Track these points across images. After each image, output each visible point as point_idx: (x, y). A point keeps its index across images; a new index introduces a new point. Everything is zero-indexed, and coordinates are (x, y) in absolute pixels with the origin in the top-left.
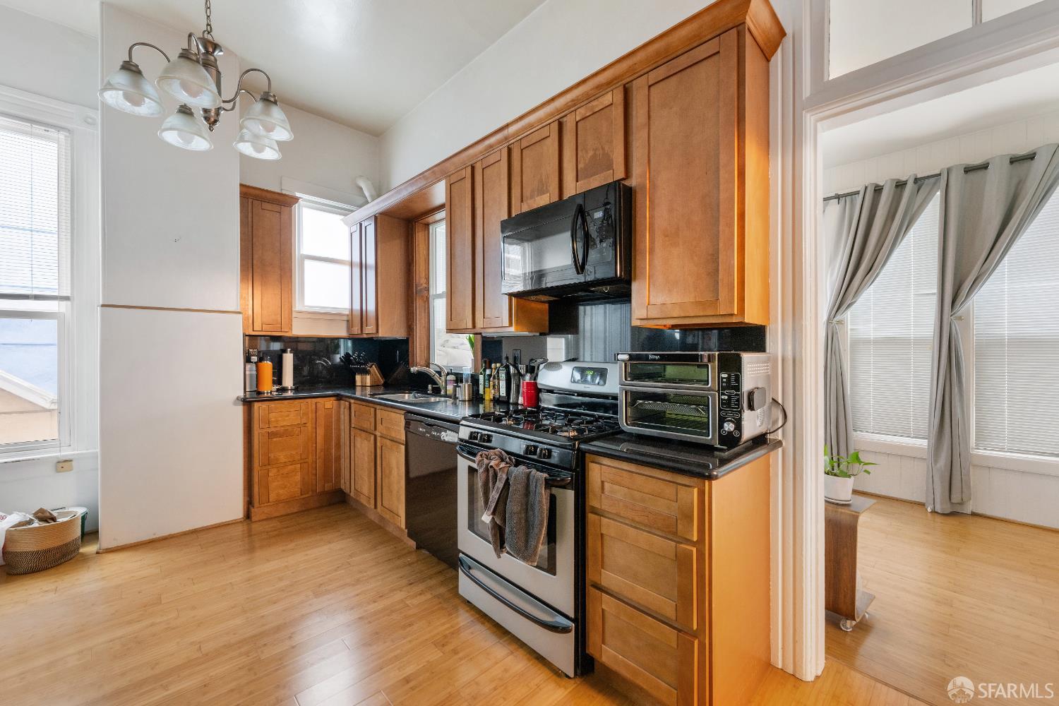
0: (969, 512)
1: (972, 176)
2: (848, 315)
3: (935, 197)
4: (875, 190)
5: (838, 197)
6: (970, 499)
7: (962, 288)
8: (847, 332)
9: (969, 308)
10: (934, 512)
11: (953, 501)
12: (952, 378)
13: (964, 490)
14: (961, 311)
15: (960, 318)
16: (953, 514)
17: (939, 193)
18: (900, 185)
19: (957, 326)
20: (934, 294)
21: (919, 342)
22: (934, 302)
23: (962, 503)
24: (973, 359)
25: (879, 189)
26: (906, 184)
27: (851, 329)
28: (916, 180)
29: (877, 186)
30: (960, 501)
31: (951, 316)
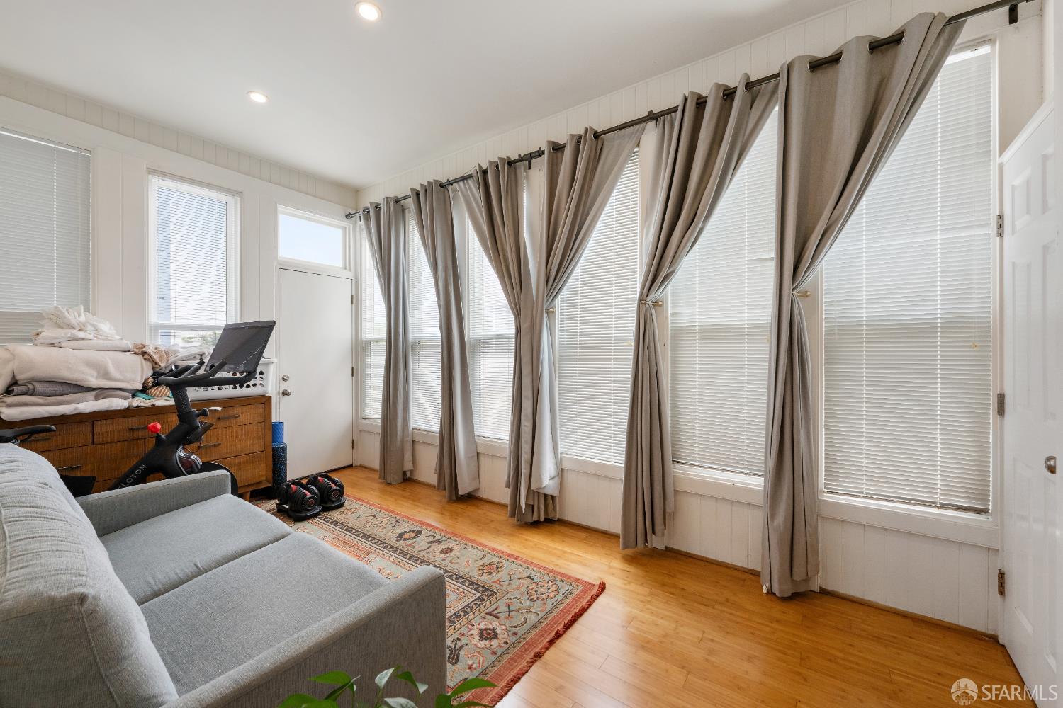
0: (817, 589)
1: (819, 74)
2: (668, 292)
3: (773, 113)
4: (697, 104)
5: (653, 117)
6: (818, 572)
7: (807, 246)
8: (667, 318)
9: (816, 277)
10: (770, 593)
11: (796, 578)
12: (795, 386)
13: (810, 559)
14: (807, 283)
15: (805, 295)
16: (796, 597)
17: (777, 108)
18: (729, 94)
19: (800, 304)
20: (771, 259)
21: (754, 331)
22: (771, 268)
23: (807, 580)
24: (822, 356)
25: (702, 103)
26: (735, 92)
27: (672, 314)
28: (749, 85)
29: (700, 97)
30: (804, 577)
31: (793, 290)
